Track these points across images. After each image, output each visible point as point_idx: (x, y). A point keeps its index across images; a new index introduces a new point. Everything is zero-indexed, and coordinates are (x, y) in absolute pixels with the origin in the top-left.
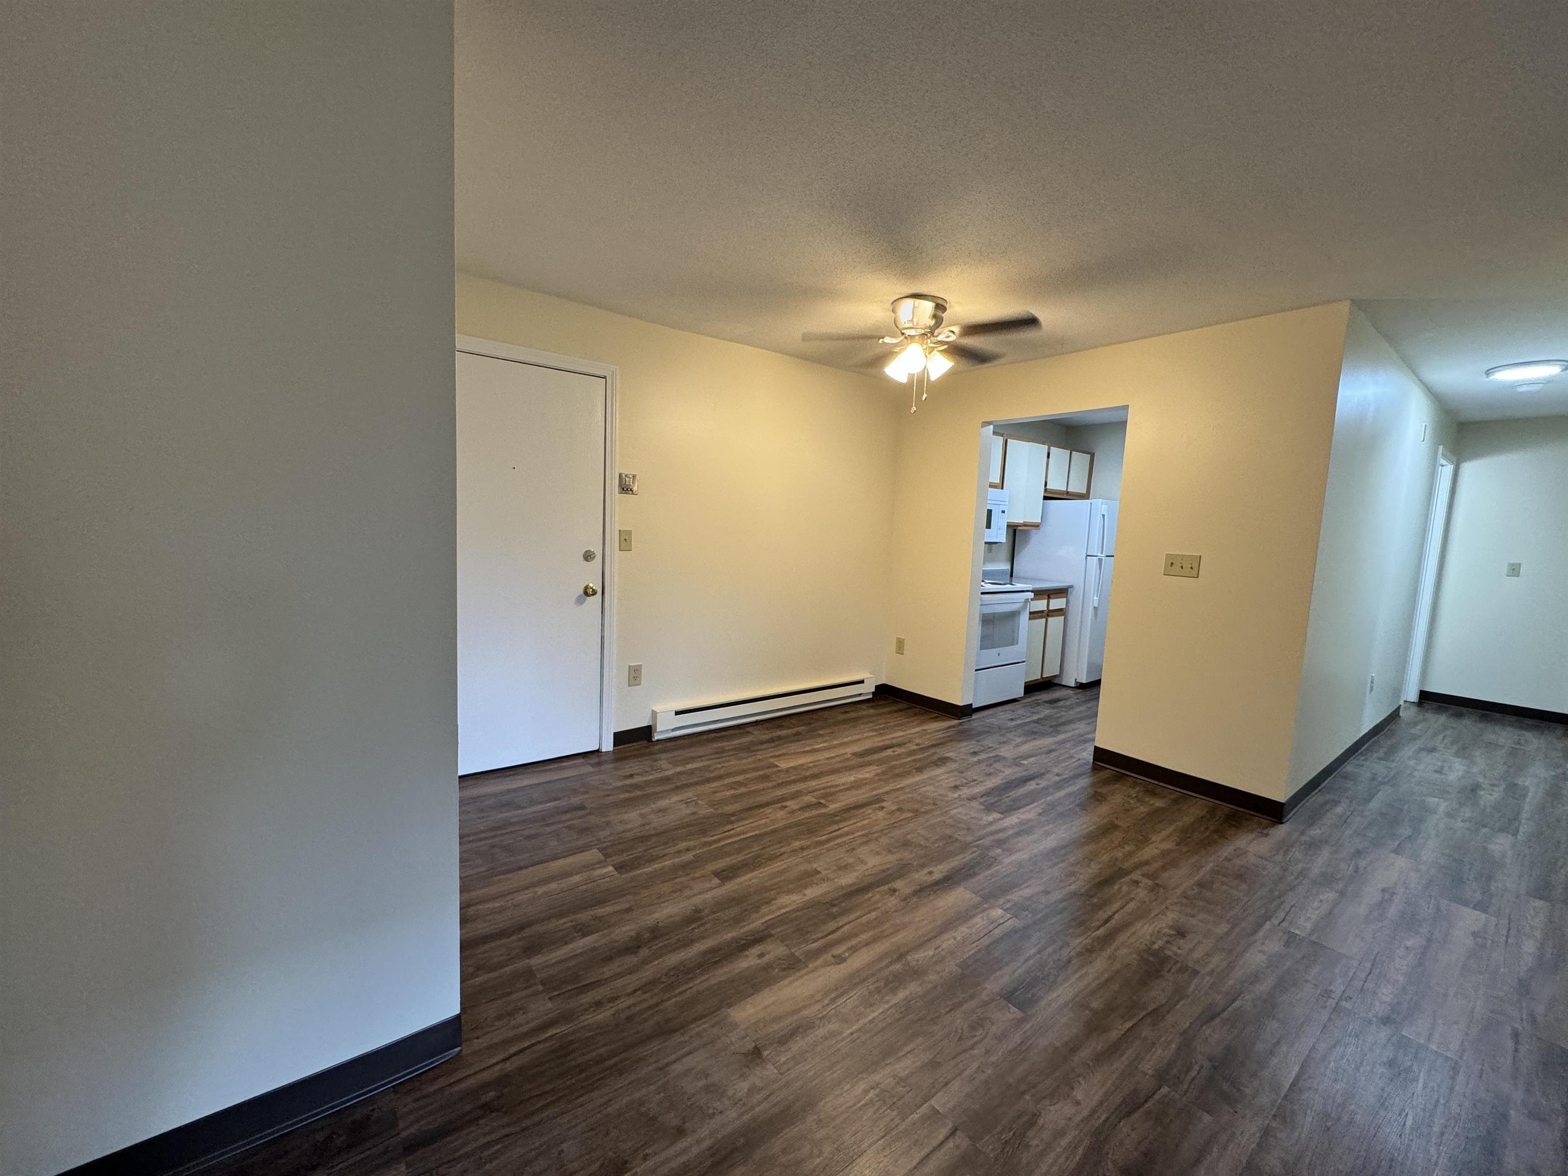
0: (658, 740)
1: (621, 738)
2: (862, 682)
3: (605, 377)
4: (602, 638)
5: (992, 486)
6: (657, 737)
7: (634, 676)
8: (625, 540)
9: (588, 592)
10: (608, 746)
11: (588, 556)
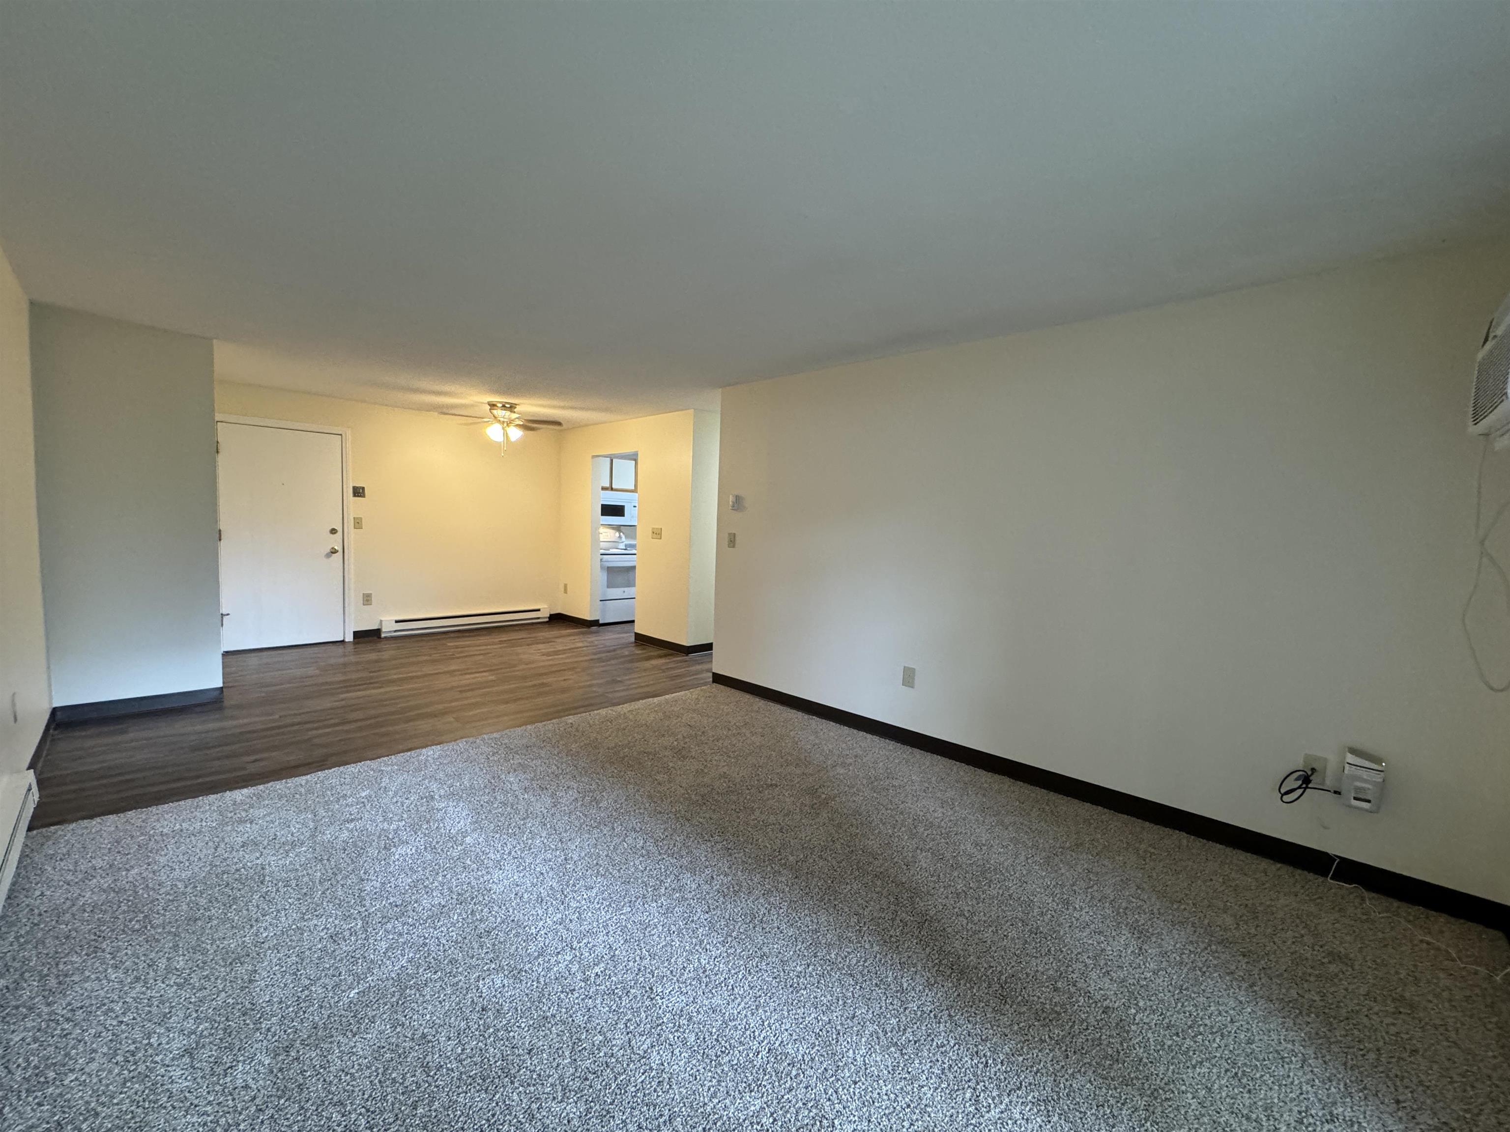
0: (385, 638)
1: (357, 634)
2: (539, 610)
3: (341, 435)
4: (344, 577)
5: (604, 489)
6: (383, 635)
7: (367, 599)
8: (358, 523)
9: (334, 551)
10: (350, 638)
11: (333, 531)
